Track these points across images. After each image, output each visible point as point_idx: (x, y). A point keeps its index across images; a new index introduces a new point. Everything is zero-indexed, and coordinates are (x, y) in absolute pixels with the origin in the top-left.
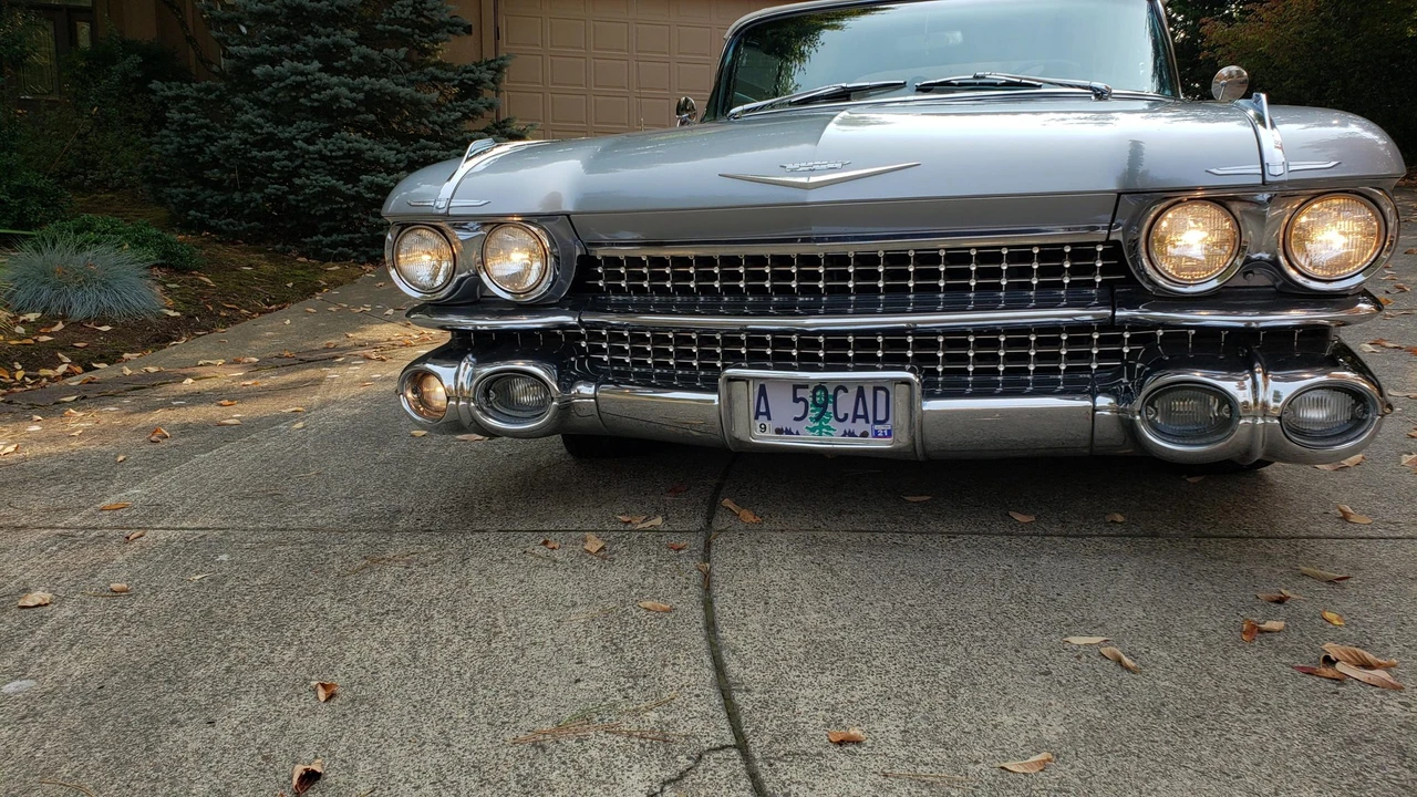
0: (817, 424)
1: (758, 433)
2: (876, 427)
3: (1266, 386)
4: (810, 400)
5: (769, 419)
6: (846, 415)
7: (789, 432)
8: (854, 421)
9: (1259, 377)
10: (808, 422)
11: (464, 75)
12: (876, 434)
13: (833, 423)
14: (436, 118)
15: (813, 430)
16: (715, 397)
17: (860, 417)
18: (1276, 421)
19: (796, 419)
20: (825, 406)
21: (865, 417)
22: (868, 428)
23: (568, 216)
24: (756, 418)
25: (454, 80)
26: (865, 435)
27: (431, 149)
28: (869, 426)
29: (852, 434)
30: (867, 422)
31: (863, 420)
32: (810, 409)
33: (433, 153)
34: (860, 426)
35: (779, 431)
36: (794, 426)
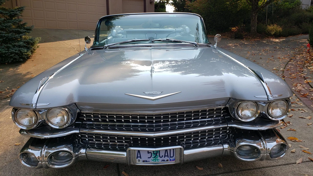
0: (154, 159)
1: (138, 162)
2: (171, 158)
3: (266, 144)
4: (152, 153)
5: (141, 158)
6: (162, 156)
7: (146, 161)
8: (164, 157)
9: (264, 142)
10: (152, 158)
11: (11, 13)
12: (171, 160)
13: (159, 158)
14: (4, 25)
15: (153, 160)
16: (125, 153)
17: (166, 156)
18: (269, 154)
19: (148, 158)
20: (157, 154)
21: (168, 156)
22: (168, 159)
23: (75, 104)
24: (137, 158)
25: (8, 14)
26: (167, 160)
27: (3, 33)
28: (169, 158)
29: (164, 161)
30: (168, 157)
31: (167, 157)
32: (152, 155)
33: (3, 35)
34: (166, 158)
35: (144, 161)
36: (148, 160)
